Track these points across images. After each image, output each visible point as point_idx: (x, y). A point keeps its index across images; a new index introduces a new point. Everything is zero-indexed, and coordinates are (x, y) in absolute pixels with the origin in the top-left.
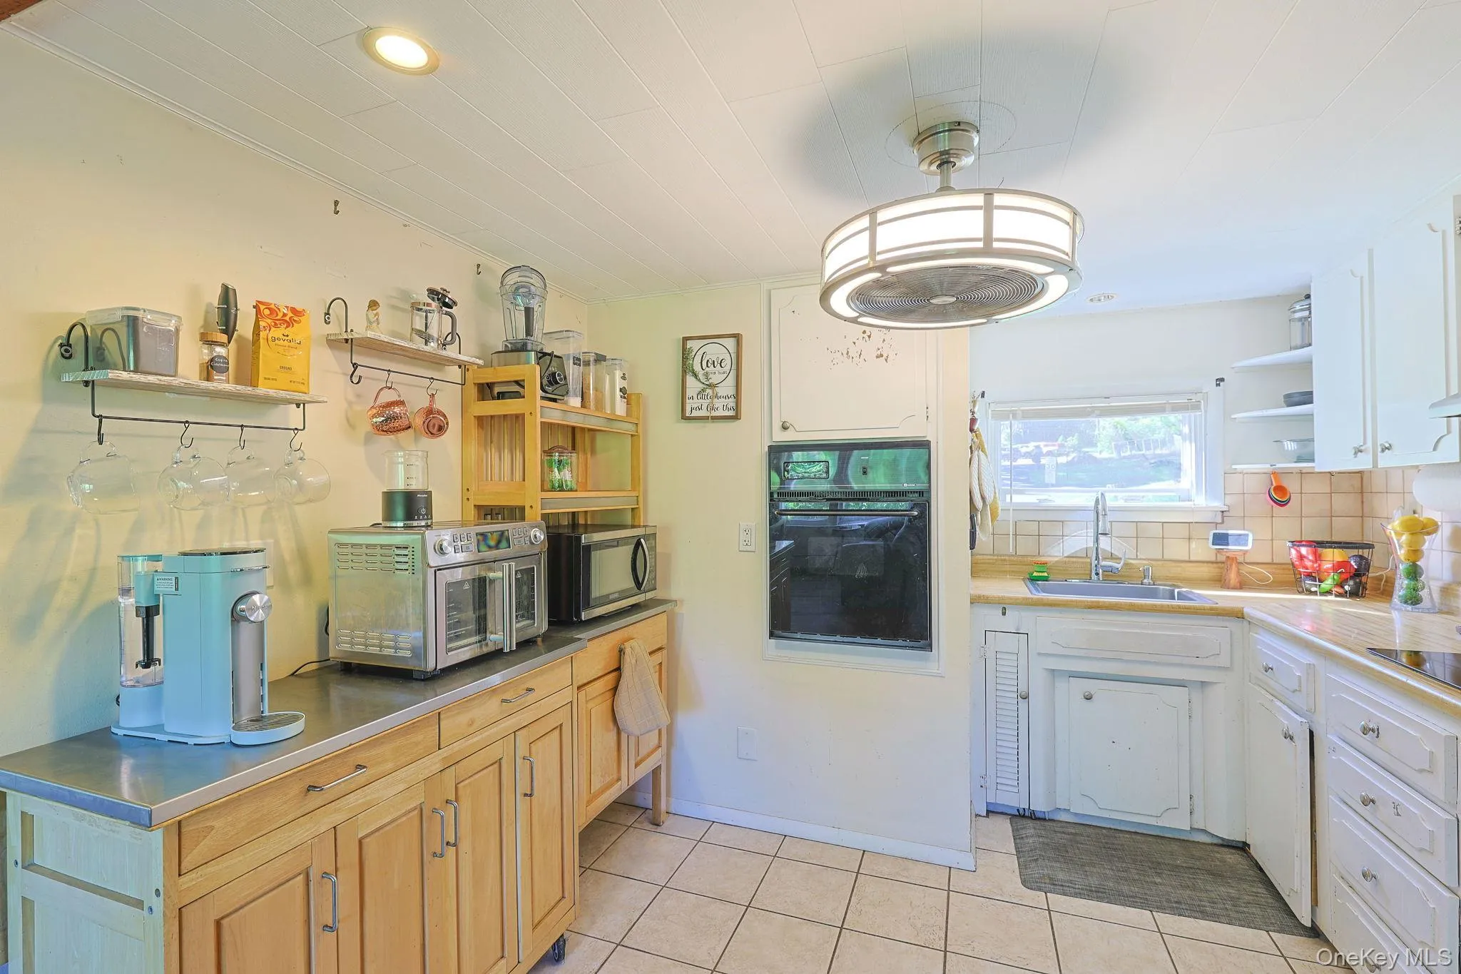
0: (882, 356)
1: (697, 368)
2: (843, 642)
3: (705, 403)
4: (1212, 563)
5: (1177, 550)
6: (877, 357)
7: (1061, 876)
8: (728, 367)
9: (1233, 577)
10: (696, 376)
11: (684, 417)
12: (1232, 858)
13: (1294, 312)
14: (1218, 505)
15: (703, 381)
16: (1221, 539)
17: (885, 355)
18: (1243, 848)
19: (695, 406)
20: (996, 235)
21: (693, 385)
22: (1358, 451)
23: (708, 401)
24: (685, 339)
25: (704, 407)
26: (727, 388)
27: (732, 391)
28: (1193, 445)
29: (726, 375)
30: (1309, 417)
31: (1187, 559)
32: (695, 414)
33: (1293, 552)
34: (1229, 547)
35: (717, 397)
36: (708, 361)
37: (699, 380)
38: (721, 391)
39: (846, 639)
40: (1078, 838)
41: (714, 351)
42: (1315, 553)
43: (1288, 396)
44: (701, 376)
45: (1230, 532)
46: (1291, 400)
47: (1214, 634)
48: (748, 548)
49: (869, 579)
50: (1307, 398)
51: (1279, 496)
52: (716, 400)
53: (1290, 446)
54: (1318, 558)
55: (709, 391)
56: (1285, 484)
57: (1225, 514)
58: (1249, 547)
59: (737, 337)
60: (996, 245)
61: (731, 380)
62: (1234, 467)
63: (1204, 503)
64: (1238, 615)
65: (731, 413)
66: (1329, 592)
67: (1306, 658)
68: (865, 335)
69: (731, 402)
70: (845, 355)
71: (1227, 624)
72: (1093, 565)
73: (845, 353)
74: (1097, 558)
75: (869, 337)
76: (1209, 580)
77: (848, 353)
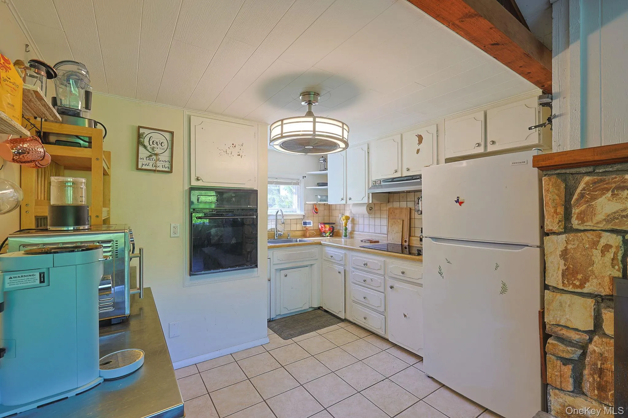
0: (239, 155)
1: (146, 143)
2: (223, 271)
3: (151, 163)
4: (302, 230)
5: (294, 228)
6: (238, 155)
7: (292, 332)
8: (166, 146)
9: (308, 234)
10: (145, 147)
11: (138, 169)
12: (319, 311)
13: (320, 161)
14: (303, 213)
15: (150, 151)
16: (305, 223)
17: (241, 155)
18: (319, 308)
19: (145, 163)
20: (317, 130)
21: (143, 153)
22: (342, 199)
23: (153, 162)
24: (140, 127)
25: (151, 164)
26: (165, 157)
27: (167, 159)
28: (297, 196)
29: (164, 151)
30: (326, 190)
31: (296, 230)
32: (144, 167)
33: (320, 226)
34: (307, 226)
35: (158, 160)
36: (153, 141)
37: (148, 150)
38: (161, 158)
39: (224, 270)
40: (287, 321)
41: (157, 137)
42: (324, 226)
43: (318, 184)
44: (149, 148)
45: (307, 221)
46: (319, 185)
47: (315, 250)
48: (176, 235)
49: (236, 243)
50: (326, 184)
51: (316, 211)
52: (158, 162)
53: (319, 197)
54: (325, 227)
55: (154, 157)
56: (318, 208)
57: (304, 216)
58: (312, 225)
59: (172, 133)
60: (317, 133)
61: (168, 153)
62: (306, 202)
63: (300, 212)
64: (320, 244)
65: (169, 170)
66: (327, 236)
67: (343, 252)
68: (233, 146)
69: (167, 165)
70: (225, 152)
71: (317, 247)
72: (275, 234)
73: (225, 151)
74: (277, 232)
75: (235, 147)
76: (301, 236)
77: (226, 152)
